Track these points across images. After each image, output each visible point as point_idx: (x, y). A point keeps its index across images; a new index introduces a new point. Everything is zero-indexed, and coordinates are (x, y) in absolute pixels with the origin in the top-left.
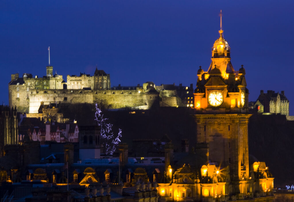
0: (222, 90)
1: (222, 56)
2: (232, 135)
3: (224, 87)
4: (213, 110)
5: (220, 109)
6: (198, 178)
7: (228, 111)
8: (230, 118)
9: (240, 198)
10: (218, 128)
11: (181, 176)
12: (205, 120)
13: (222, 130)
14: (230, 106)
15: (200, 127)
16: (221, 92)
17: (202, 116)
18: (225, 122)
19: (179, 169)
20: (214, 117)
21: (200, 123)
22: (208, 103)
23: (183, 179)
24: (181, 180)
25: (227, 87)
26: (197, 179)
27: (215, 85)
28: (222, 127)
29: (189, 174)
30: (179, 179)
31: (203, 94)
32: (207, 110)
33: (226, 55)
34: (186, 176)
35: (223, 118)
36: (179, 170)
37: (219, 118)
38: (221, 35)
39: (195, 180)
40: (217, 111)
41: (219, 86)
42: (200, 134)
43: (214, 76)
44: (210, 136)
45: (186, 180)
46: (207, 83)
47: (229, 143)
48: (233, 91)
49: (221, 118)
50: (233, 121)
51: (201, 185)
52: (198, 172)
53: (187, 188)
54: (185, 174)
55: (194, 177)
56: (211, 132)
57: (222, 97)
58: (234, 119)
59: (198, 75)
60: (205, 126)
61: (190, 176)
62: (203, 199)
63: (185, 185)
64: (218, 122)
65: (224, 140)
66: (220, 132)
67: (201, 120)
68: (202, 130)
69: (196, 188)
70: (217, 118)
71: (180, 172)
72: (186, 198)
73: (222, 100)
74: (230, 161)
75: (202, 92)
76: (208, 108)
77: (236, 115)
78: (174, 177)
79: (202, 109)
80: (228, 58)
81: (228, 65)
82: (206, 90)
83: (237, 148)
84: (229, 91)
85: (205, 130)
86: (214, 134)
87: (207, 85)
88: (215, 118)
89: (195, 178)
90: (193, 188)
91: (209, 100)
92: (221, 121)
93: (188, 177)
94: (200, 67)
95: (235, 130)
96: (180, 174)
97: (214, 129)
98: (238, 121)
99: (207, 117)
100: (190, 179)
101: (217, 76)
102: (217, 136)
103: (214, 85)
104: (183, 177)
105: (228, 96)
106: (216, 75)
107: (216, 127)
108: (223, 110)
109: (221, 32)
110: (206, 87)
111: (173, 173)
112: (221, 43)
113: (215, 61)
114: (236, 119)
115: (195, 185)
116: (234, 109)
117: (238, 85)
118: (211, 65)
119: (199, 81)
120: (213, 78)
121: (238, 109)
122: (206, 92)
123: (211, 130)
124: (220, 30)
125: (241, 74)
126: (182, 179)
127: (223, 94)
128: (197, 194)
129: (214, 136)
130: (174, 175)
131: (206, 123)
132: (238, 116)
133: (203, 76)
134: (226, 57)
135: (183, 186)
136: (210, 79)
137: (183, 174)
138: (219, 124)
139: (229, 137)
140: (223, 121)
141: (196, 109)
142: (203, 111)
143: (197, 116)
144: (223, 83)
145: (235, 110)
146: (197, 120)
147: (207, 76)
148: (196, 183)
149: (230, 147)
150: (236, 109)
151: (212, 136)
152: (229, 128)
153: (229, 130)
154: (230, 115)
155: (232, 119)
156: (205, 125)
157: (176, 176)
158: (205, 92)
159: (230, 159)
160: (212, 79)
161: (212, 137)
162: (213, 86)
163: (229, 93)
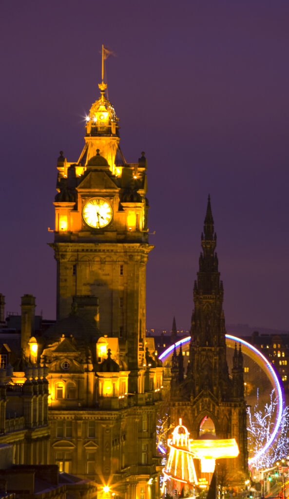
0: (109, 197)
1: (107, 132)
2: (127, 283)
3: (115, 192)
4: (92, 236)
5: (106, 233)
6: (90, 361)
7: (122, 237)
8: (125, 252)
9: (139, 402)
10: (100, 269)
11: (57, 358)
12: (76, 254)
13: (108, 275)
14: (126, 227)
15: (66, 268)
16: (109, 202)
17: (71, 247)
18: (115, 258)
19: (51, 344)
20: (94, 248)
21: (66, 260)
22: (83, 221)
23: (60, 364)
24: (56, 365)
25: (119, 193)
26: (87, 363)
27: (97, 188)
28: (107, 268)
29: (72, 354)
30: (54, 364)
31: (73, 204)
32: (81, 234)
33: (114, 131)
34: (67, 357)
35: (112, 251)
36: (54, 346)
37: (104, 251)
38: (102, 93)
39: (85, 366)
40: (100, 236)
41: (104, 190)
42: (66, 280)
43: (96, 171)
44: (85, 285)
45: (66, 365)
46: (82, 184)
47: (122, 299)
48: (132, 201)
49: (108, 251)
50: (131, 257)
51: (96, 375)
52: (90, 351)
53: (70, 381)
54: (65, 354)
55: (82, 360)
56: (87, 277)
57: (109, 210)
58: (133, 254)
59: (58, 168)
60: (75, 266)
61: (76, 358)
62: (101, 401)
63: (64, 375)
64: (101, 258)
65: (112, 292)
66: (104, 278)
67: (68, 253)
68: (70, 272)
69: (85, 380)
70: (100, 251)
71: (56, 351)
72: (66, 400)
73: (110, 217)
74: (121, 332)
75: (70, 201)
76: (82, 231)
77: (138, 245)
78: (42, 361)
79: (70, 233)
80: (117, 138)
81: (117, 151)
82: (79, 195)
83: (136, 308)
84: (122, 200)
85: (75, 273)
86: (92, 282)
87: (81, 188)
88: (96, 251)
89: (85, 361)
90: (79, 382)
91: (85, 216)
92: (108, 256)
93: (71, 360)
94: (61, 153)
95: (134, 274)
96: (55, 354)
97: (92, 272)
98: (139, 258)
99: (80, 248)
100: (76, 363)
101: (101, 171)
102: (99, 284)
103: (95, 188)
104: (60, 360)
105: (121, 209)
106: (99, 168)
107: (96, 267)
108: (111, 235)
109: (102, 87)
110: (79, 190)
111: (40, 352)
112: (103, 108)
113: (93, 141)
114: (137, 254)
115: (85, 375)
116: (134, 234)
117: (138, 190)
118: (84, 151)
119: (63, 179)
120: (93, 174)
121: (140, 235)
122: (80, 200)
123: (86, 273)
124: (101, 83)
125: (142, 169)
126: (58, 363)
127: (112, 207)
128: (88, 392)
129: (91, 285)
130: (41, 356)
131: (77, 260)
132: (141, 248)
133: (72, 170)
134: (114, 136)
135: (61, 377)
136: (88, 177)
137: (60, 354)
138: (102, 262)
139: (121, 288)
140: (111, 257)
141: (58, 232)
142: (72, 237)
143: (62, 246)
144: (113, 185)
145: (135, 237)
146: (60, 253)
147: (80, 171)
148: (87, 371)
149: (122, 306)
150: (137, 234)
151: (88, 284)
152: (122, 270)
153: (122, 273)
154: (126, 245)
155: (128, 254)
156: (74, 263)
157: (45, 357)
158: (75, 201)
159: (122, 328)
160: (91, 175)
161: (88, 288)
162: (92, 190)
163: (124, 204)
